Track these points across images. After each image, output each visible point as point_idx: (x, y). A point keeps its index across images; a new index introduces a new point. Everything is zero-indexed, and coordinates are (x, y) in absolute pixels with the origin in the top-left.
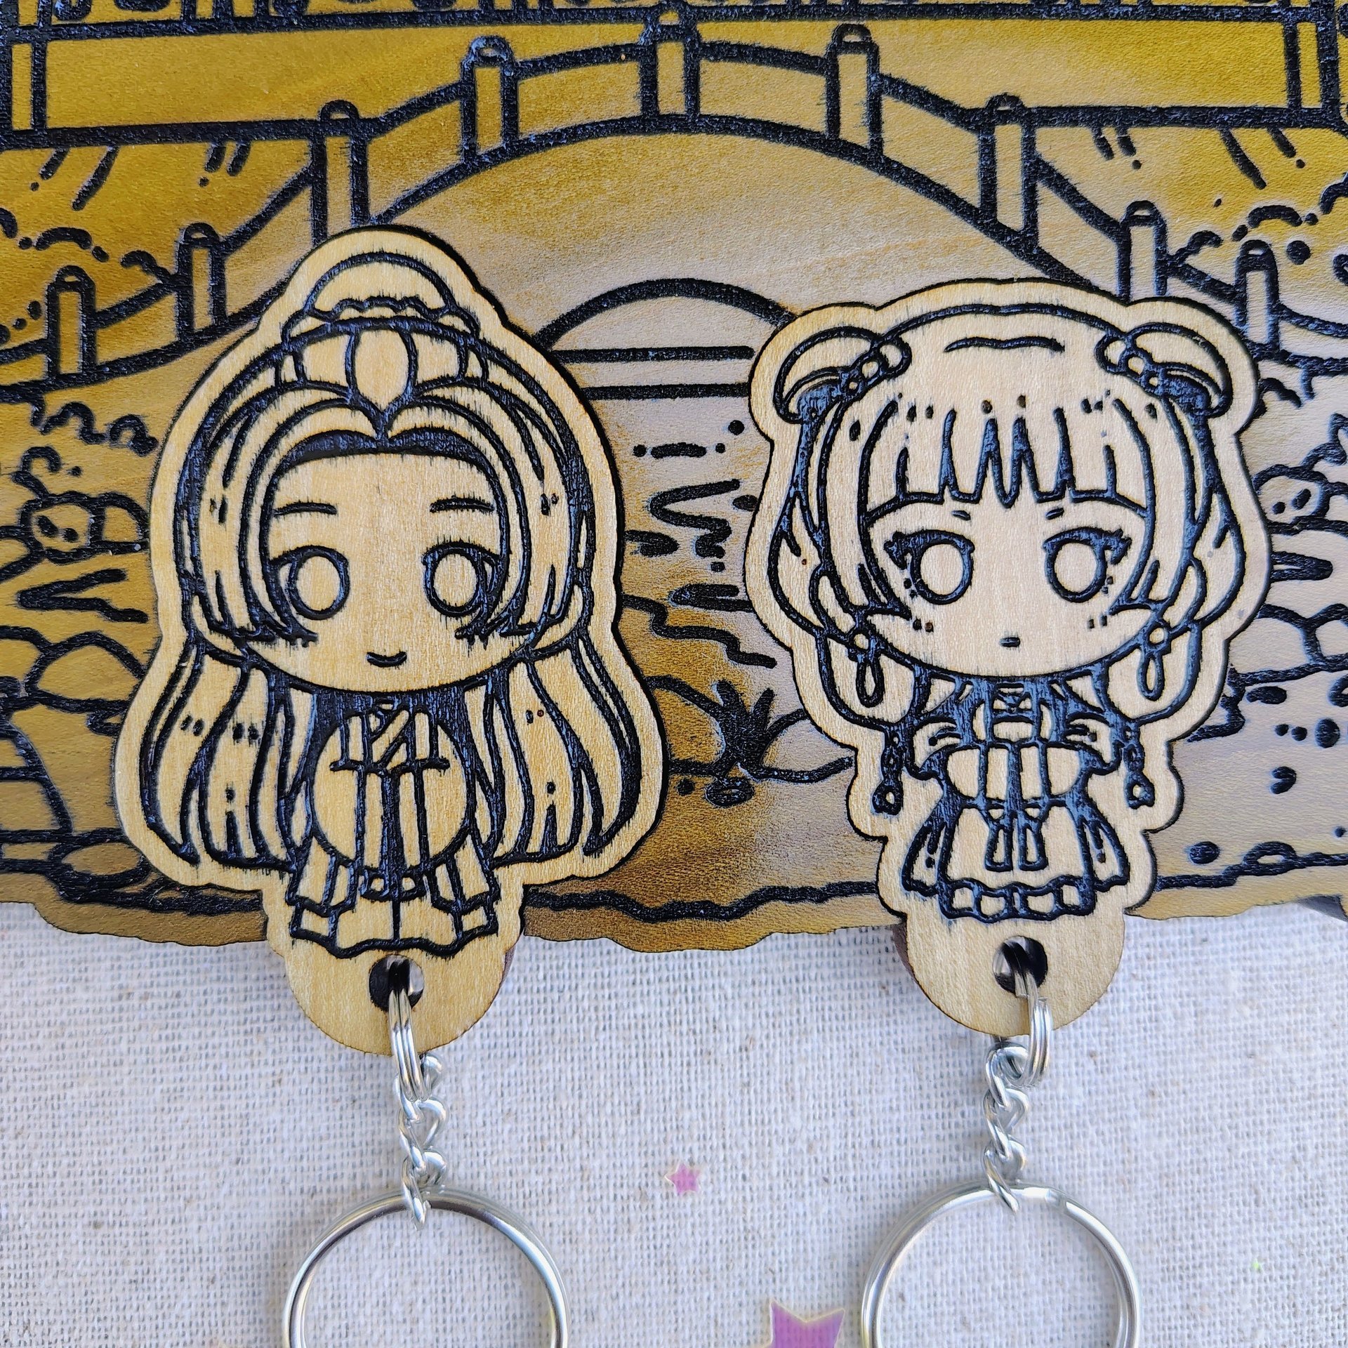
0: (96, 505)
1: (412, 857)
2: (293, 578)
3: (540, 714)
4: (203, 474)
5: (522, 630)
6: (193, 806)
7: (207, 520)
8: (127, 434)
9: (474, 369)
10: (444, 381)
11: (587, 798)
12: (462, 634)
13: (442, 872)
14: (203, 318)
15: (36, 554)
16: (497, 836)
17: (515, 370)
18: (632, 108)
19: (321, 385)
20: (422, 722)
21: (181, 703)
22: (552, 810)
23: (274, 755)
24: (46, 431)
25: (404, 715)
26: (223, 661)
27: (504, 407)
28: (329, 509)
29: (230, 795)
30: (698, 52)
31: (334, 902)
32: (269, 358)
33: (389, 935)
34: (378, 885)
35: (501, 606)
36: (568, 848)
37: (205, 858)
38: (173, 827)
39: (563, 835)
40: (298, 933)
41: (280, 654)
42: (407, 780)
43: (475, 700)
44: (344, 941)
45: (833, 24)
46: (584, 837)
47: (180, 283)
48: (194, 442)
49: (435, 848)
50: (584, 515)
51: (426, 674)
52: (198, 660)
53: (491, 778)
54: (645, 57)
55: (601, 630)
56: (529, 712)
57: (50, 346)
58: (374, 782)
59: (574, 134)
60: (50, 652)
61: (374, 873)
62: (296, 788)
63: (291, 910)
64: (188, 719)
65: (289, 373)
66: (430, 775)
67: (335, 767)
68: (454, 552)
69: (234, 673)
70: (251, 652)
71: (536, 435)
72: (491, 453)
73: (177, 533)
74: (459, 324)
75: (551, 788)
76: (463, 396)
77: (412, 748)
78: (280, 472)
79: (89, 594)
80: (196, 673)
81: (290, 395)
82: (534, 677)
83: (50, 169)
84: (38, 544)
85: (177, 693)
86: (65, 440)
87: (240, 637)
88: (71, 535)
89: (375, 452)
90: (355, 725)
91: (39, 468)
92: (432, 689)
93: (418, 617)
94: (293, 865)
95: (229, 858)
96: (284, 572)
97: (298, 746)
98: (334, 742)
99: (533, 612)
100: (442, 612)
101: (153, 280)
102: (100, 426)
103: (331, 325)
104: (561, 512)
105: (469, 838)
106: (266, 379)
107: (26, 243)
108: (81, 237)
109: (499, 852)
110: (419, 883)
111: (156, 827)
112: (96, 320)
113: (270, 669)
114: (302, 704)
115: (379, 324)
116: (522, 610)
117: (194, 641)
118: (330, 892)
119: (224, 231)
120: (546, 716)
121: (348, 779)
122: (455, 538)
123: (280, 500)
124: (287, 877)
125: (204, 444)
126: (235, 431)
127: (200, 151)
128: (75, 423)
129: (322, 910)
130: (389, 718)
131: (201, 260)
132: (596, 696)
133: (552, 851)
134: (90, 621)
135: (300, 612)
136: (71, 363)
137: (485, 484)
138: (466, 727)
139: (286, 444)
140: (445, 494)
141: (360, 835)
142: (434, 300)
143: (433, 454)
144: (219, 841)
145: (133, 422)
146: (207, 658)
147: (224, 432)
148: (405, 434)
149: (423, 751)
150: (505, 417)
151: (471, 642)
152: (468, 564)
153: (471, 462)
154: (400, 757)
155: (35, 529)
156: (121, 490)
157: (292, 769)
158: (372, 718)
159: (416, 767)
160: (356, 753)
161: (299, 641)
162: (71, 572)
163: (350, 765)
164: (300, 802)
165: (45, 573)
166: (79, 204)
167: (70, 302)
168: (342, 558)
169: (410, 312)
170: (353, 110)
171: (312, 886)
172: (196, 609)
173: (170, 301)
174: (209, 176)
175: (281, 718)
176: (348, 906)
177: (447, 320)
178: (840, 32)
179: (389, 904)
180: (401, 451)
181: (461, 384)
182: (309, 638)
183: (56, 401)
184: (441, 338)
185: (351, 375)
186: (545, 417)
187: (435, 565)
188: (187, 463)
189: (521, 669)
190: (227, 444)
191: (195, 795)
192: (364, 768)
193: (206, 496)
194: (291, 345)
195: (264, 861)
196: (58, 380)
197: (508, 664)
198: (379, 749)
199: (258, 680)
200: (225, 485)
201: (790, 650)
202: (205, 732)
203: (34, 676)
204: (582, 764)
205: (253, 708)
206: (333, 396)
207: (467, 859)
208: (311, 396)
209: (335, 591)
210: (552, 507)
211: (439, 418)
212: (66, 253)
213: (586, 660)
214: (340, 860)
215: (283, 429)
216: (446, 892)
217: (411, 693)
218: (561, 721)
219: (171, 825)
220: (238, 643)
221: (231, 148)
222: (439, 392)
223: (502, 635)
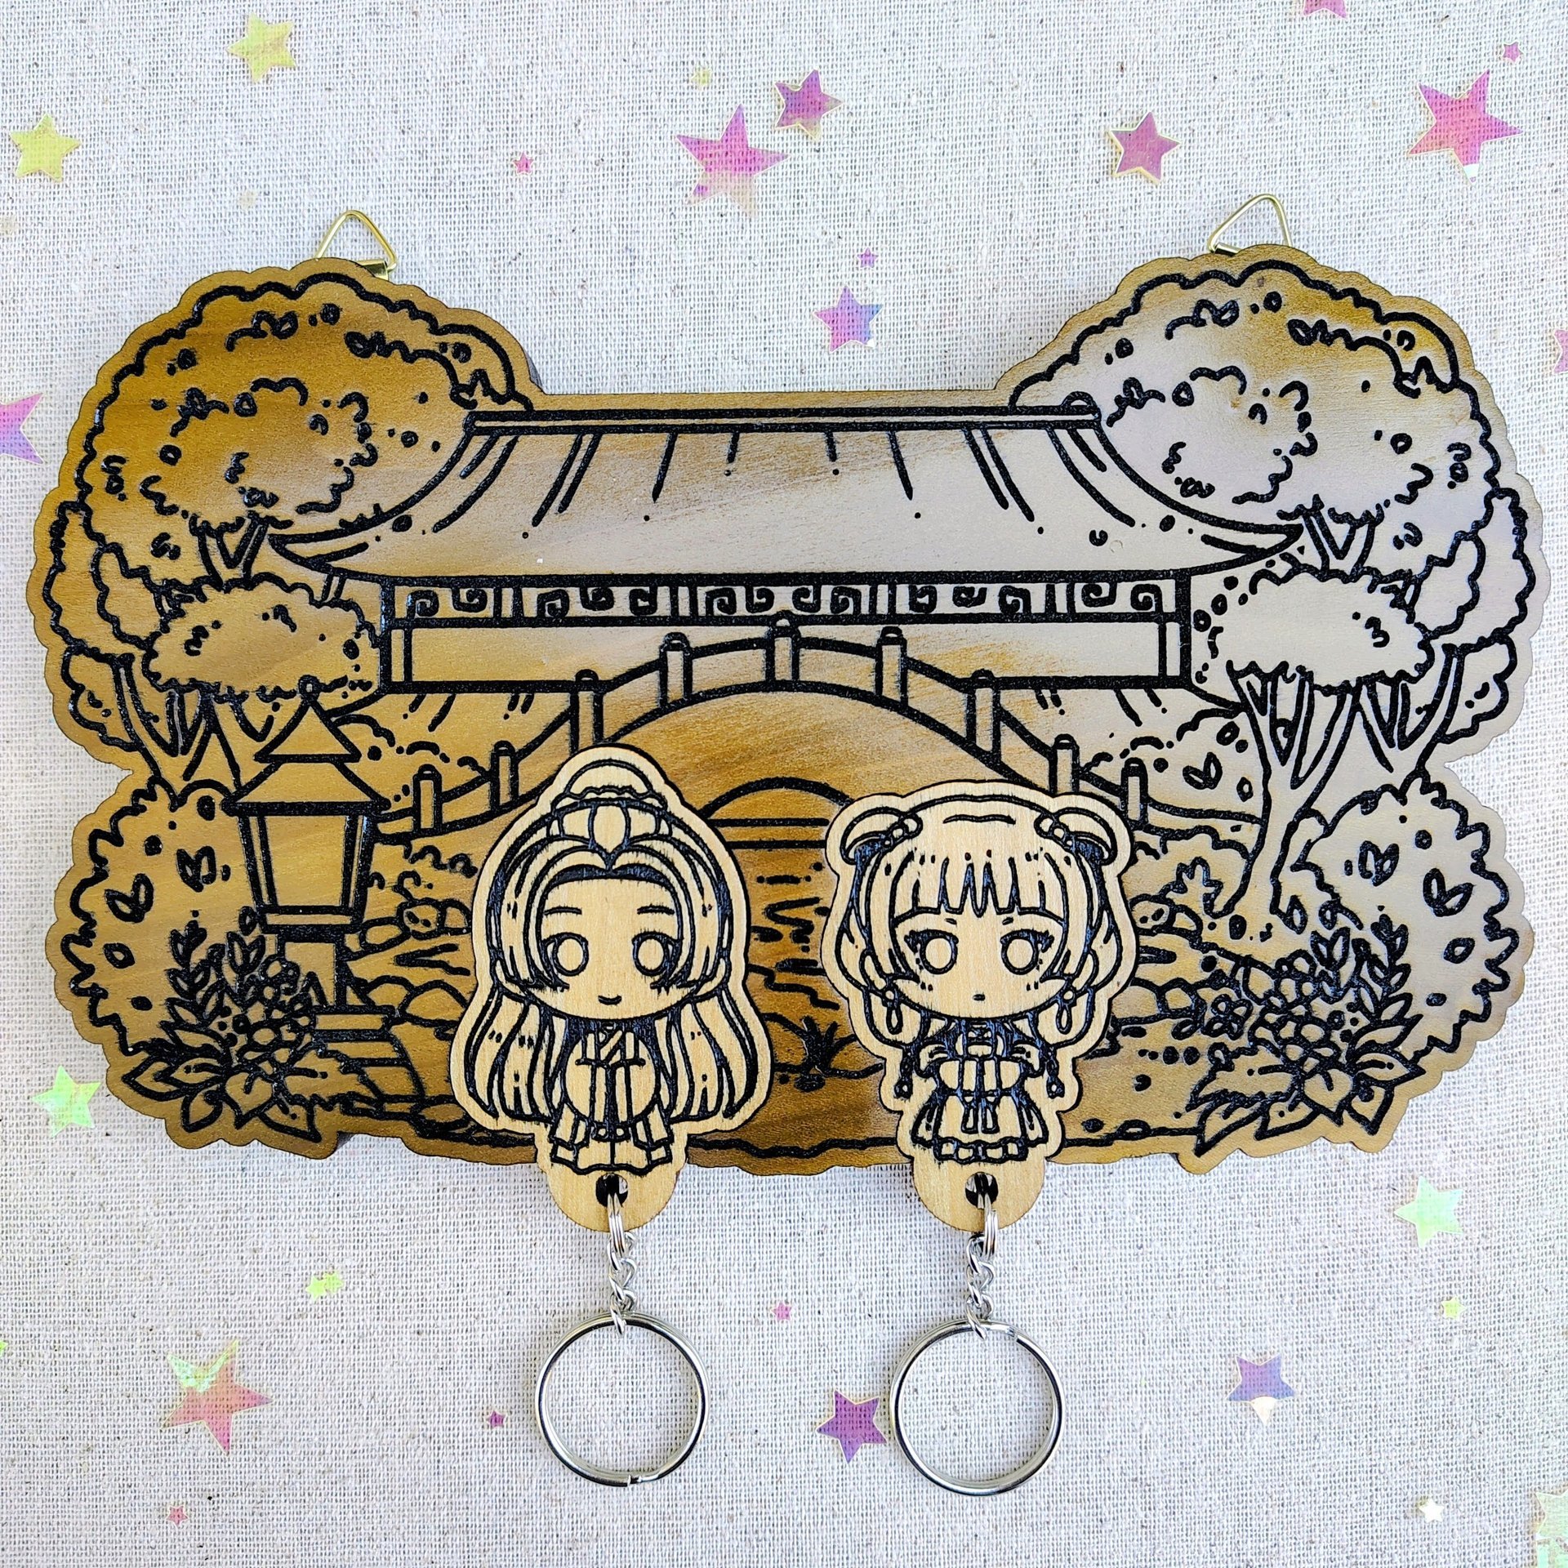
0: (442, 906)
1: (623, 1116)
2: (555, 952)
3: (699, 1034)
4: (504, 889)
5: (689, 985)
6: (495, 1083)
7: (506, 916)
8: (460, 865)
9: (664, 829)
10: (646, 837)
11: (726, 1084)
12: (654, 986)
13: (640, 1126)
14: (505, 797)
15: (406, 935)
16: (672, 1106)
17: (688, 830)
18: (760, 677)
19: (573, 838)
20: (630, 1037)
21: (489, 1023)
22: (705, 1091)
23: (543, 1055)
24: (413, 862)
25: (619, 1033)
26: (513, 999)
27: (681, 852)
28: (578, 911)
29: (517, 1077)
30: (800, 643)
31: (576, 1142)
32: (545, 821)
33: (608, 1162)
34: (602, 1132)
35: (677, 970)
36: (714, 1113)
37: (501, 1113)
38: (483, 1096)
39: (711, 1106)
40: (555, 1159)
41: (547, 996)
42: (621, 1072)
43: (661, 1025)
44: (582, 1165)
45: (881, 627)
46: (723, 1107)
47: (491, 776)
48: (498, 870)
49: (636, 1112)
50: (727, 915)
51: (632, 1010)
52: (500, 999)
53: (670, 1071)
54: (767, 644)
55: (735, 986)
56: (693, 1034)
57: (415, 811)
58: (601, 1072)
59: (725, 691)
60: (414, 992)
61: (600, 1125)
62: (555, 1075)
63: (551, 1146)
64: (493, 1032)
65: (555, 830)
66: (634, 1069)
67: (578, 1063)
68: (651, 938)
69: (520, 1007)
70: (530, 993)
71: (700, 869)
72: (673, 880)
73: (488, 923)
74: (656, 803)
75: (705, 1078)
76: (657, 845)
77: (623, 1051)
78: (549, 888)
79: (435, 958)
80: (498, 1005)
81: (555, 843)
82: (695, 1011)
83: (414, 706)
84: (408, 929)
85: (487, 1017)
86: (424, 867)
87: (524, 985)
88: (427, 923)
89: (605, 878)
90: (591, 1038)
91: (408, 883)
92: (636, 1018)
93: (628, 975)
94: (553, 1120)
95: (516, 1114)
96: (550, 948)
97: (557, 1050)
98: (578, 1048)
99: (695, 974)
100: (643, 973)
101: (476, 774)
102: (444, 860)
103: (580, 802)
104: (714, 915)
105: (656, 1106)
106: (541, 834)
107: (400, 750)
108: (433, 748)
109: (674, 1115)
110: (626, 1132)
111: (474, 1095)
112: (442, 797)
113: (542, 1005)
114: (560, 1025)
115: (608, 802)
116: (689, 973)
117: (497, 986)
118: (574, 1136)
119: (518, 746)
120: (703, 1035)
121: (586, 1070)
122: (651, 930)
123: (548, 906)
124: (549, 1126)
125: (504, 872)
126: (522, 864)
127: (505, 698)
128: (430, 857)
129: (569, 1146)
130: (611, 1034)
131: (505, 762)
132: (732, 1025)
133: (704, 1114)
134: (437, 974)
135: (559, 971)
136: (427, 822)
137: (670, 898)
138: (655, 1040)
139: (552, 872)
140: (646, 904)
141: (592, 1102)
142: (641, 788)
143: (640, 879)
144: (510, 1103)
145: (464, 858)
146: (504, 997)
147: (517, 864)
148: (623, 867)
149: (630, 1054)
150: (682, 858)
151: (659, 991)
152: (658, 944)
153: (662, 885)
154: (617, 1058)
155: (406, 919)
156: (457, 898)
157: (553, 1063)
158: (601, 1034)
159: (626, 1064)
160: (591, 1055)
161: (559, 989)
162: (426, 945)
163: (587, 1062)
164: (557, 1083)
165: (411, 945)
166: (432, 728)
167: (427, 786)
168: (584, 940)
169: (627, 795)
170: (594, 675)
171: (564, 1132)
172: (499, 968)
173: (486, 787)
174: (510, 713)
175: (547, 1033)
176: (585, 1143)
177: (648, 800)
178: (885, 631)
179: (609, 1144)
180: (621, 877)
181: (656, 839)
182: (565, 986)
183: (418, 844)
184: (645, 811)
185: (591, 830)
186: (705, 859)
187: (639, 945)
188: (495, 881)
189: (688, 1007)
190: (518, 871)
191: (496, 1077)
192: (596, 1064)
193: (505, 902)
194: (557, 813)
195: (536, 1117)
196: (419, 832)
197: (681, 1004)
198: (604, 1053)
199: (534, 1010)
200: (517, 896)
201: (847, 999)
202: (503, 1040)
203: (405, 1005)
204: (723, 1064)
205: (531, 1027)
206: (580, 844)
207: (655, 1118)
208: (568, 844)
209: (580, 960)
210: (709, 913)
211: (643, 859)
212: (424, 757)
213: (727, 1003)
214: (579, 1118)
215: (551, 863)
216: (642, 1137)
217: (624, 1020)
218: (711, 1039)
219: (483, 1094)
220: (522, 989)
221: (523, 697)
222: (643, 843)
223: (678, 987)
